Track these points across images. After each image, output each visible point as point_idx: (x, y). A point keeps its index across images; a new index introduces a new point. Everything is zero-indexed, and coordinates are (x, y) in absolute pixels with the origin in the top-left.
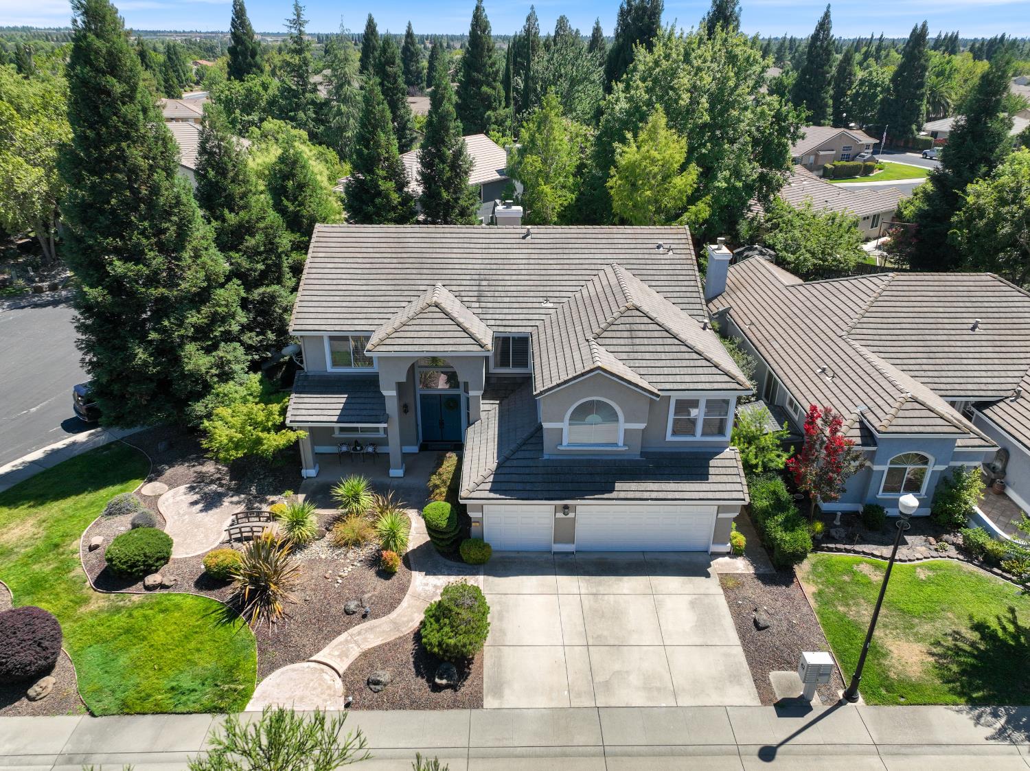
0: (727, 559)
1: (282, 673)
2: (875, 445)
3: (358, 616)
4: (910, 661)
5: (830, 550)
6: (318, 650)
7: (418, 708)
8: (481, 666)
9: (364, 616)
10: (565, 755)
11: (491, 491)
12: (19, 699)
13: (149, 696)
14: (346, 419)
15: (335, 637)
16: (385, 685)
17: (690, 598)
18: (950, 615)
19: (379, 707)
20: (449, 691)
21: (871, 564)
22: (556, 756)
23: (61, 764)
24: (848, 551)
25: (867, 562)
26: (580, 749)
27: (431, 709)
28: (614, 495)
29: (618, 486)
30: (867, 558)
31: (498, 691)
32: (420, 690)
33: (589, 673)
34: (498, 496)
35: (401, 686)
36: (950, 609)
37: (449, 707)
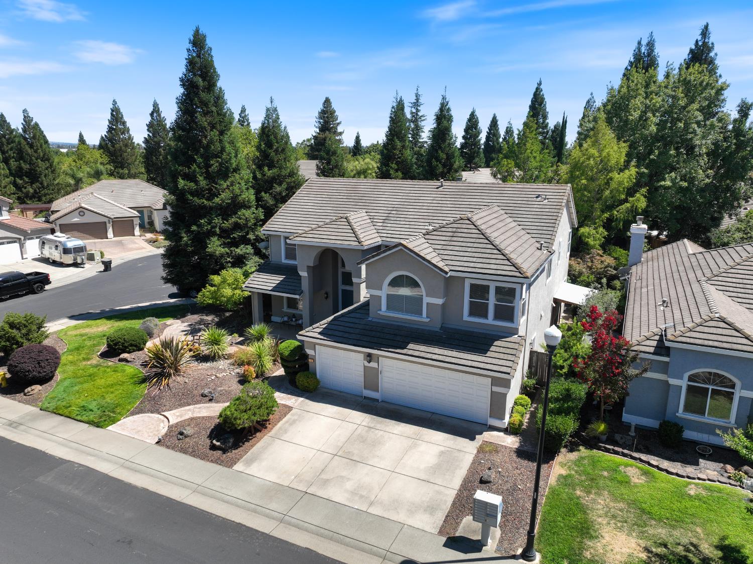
0: (502, 434)
1: (142, 416)
2: (668, 355)
3: (207, 399)
4: (617, 549)
5: (607, 451)
6: (169, 410)
7: (194, 456)
8: (252, 446)
9: (211, 400)
10: (255, 511)
11: (320, 333)
12: (20, 393)
13: (70, 406)
14: (277, 289)
15: (186, 406)
16: (186, 437)
17: (442, 449)
18: (699, 530)
19: (173, 448)
20: (220, 452)
21: (642, 470)
22: (249, 510)
23: (6, 425)
24: (624, 455)
25: (639, 468)
26: (268, 511)
27: (201, 459)
28: (404, 351)
29: (411, 346)
30: (641, 465)
31: (249, 463)
32: (203, 446)
33: (320, 471)
34: (322, 337)
35: (195, 440)
36: (703, 525)
37: (212, 461)
